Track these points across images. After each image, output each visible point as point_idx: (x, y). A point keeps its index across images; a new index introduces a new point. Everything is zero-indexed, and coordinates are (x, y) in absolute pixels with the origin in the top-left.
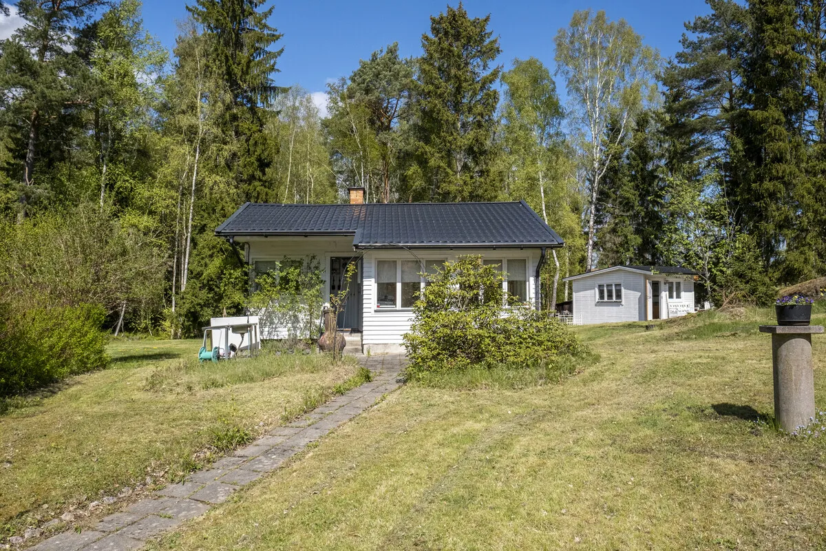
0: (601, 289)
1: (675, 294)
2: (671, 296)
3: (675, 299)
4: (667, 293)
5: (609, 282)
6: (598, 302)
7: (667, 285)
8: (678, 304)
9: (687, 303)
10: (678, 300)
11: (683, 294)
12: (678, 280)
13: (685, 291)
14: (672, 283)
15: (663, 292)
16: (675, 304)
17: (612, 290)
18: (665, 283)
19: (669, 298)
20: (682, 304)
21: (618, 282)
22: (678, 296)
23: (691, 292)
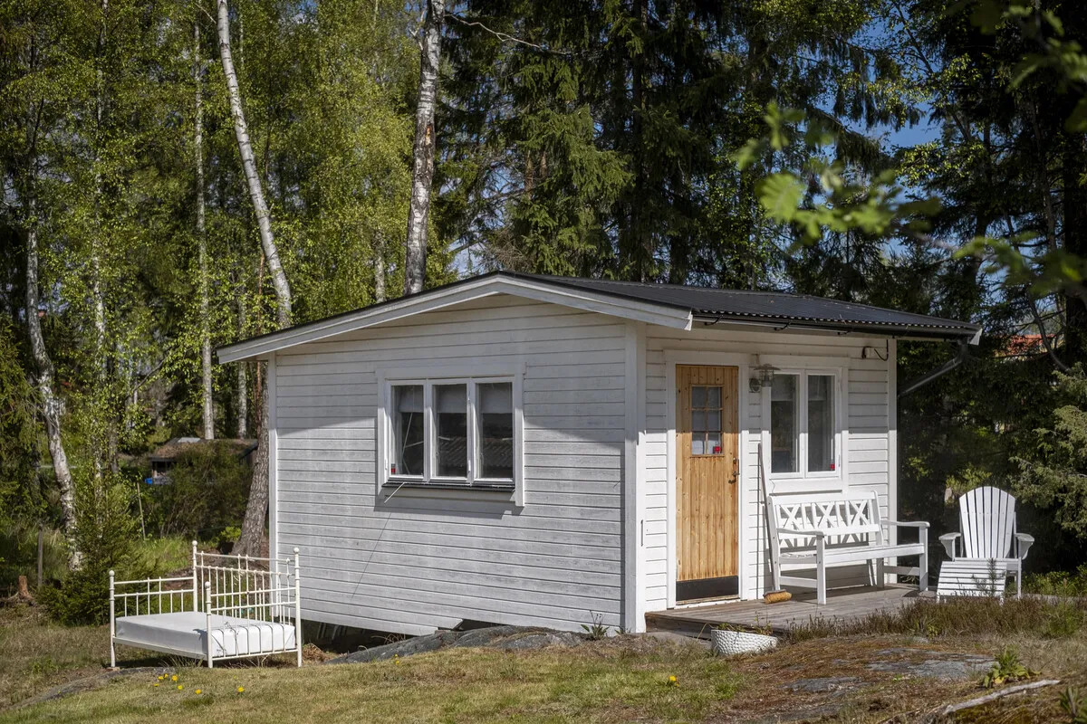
0: (409, 407)
1: (803, 440)
2: (783, 460)
3: (804, 476)
4: (766, 437)
5: (450, 373)
6: (391, 485)
7: (767, 391)
8: (820, 500)
9: (860, 496)
10: (821, 479)
11: (844, 443)
12: (820, 367)
13: (852, 430)
14: (790, 382)
15: (745, 435)
16: (805, 501)
17: (462, 417)
18: (755, 384)
19: (776, 467)
20: (837, 500)
21: (494, 371)
22: (821, 459)
23: (884, 430)
